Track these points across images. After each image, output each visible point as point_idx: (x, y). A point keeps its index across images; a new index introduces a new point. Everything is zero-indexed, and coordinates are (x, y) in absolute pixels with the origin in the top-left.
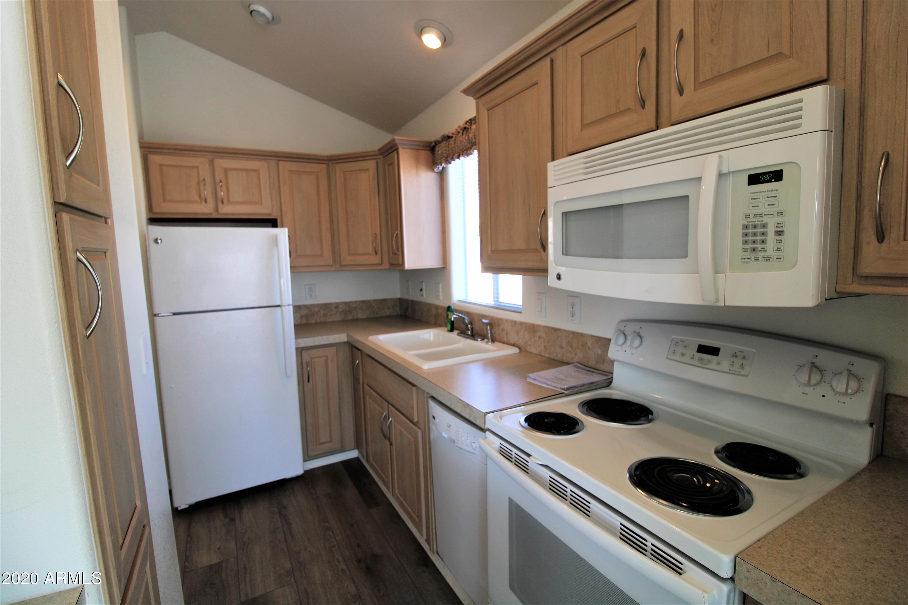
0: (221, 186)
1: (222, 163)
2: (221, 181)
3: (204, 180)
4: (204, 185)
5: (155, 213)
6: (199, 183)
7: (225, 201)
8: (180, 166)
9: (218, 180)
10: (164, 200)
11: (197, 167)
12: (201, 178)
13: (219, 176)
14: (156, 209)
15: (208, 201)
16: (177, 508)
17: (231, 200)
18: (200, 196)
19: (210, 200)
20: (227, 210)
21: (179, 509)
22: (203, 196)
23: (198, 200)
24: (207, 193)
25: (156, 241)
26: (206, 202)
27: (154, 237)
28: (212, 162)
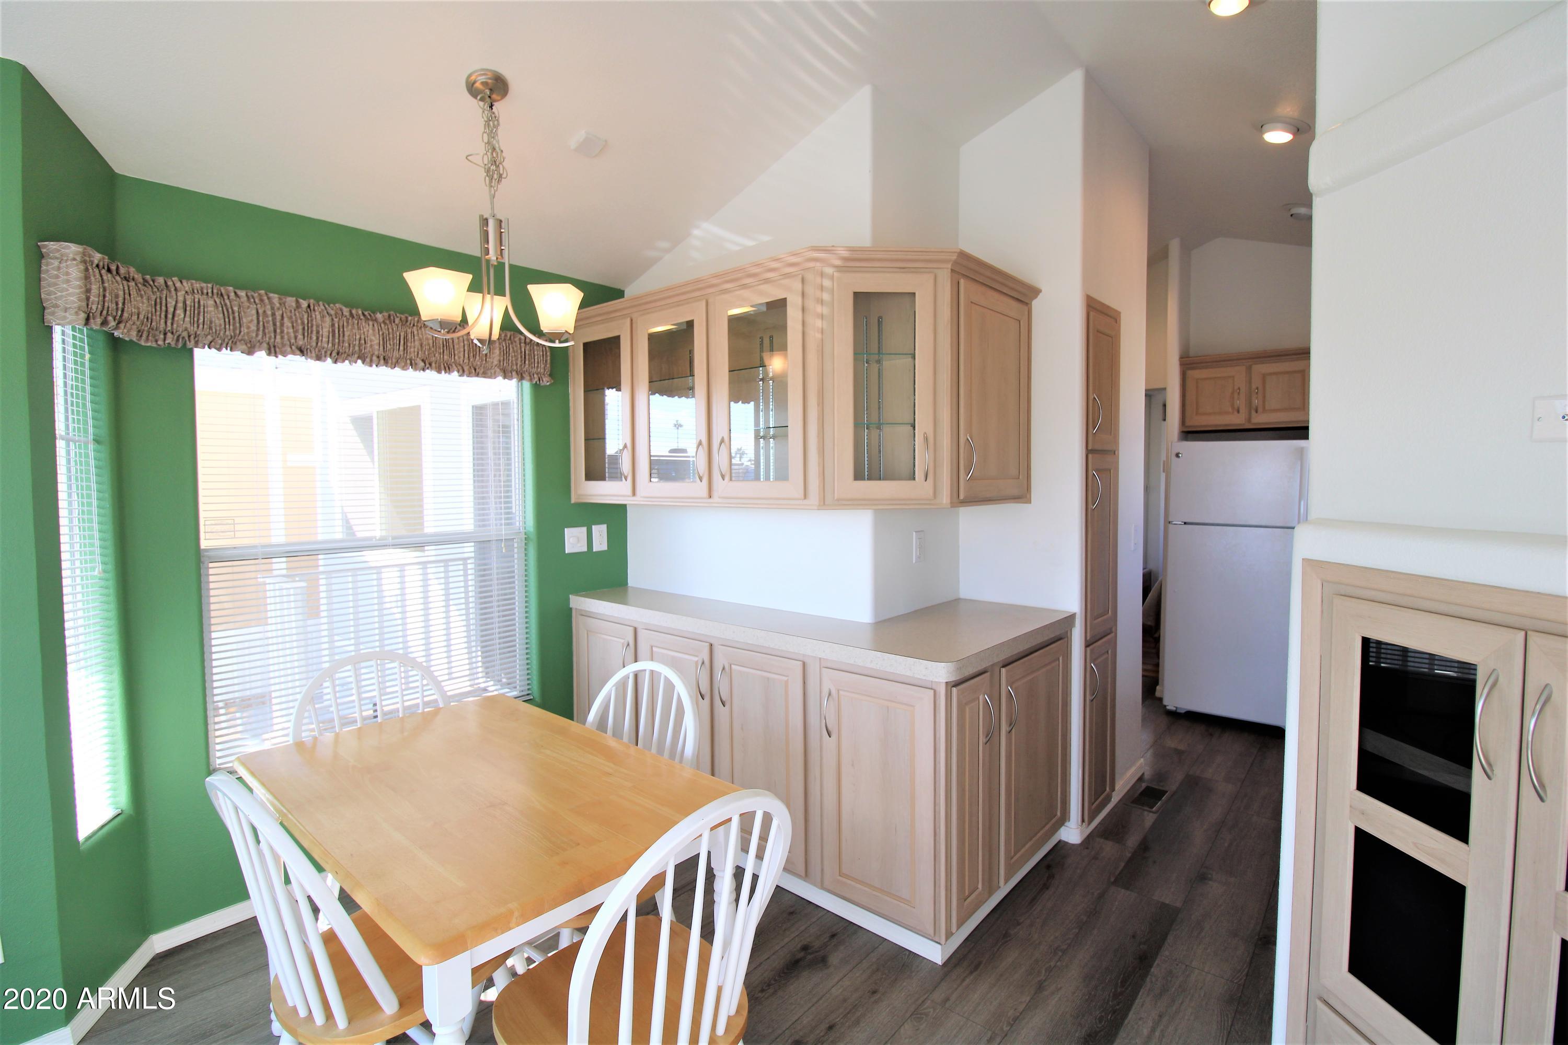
0: (1257, 393)
1: (1261, 368)
2: (1257, 388)
3: (1239, 389)
4: (1239, 393)
5: (1187, 427)
6: (1233, 393)
7: (1260, 410)
8: (1215, 378)
9: (1254, 387)
10: (1197, 414)
11: (1233, 377)
12: (1236, 388)
13: (1256, 382)
14: (1188, 423)
15: (1241, 411)
16: (1165, 706)
17: (1267, 408)
18: (1232, 406)
19: (1243, 410)
20: (1261, 419)
21: (1168, 708)
22: (1236, 407)
23: (1230, 410)
24: (1240, 402)
25: (1177, 455)
26: (1238, 412)
27: (1177, 451)
28: (1249, 369)
